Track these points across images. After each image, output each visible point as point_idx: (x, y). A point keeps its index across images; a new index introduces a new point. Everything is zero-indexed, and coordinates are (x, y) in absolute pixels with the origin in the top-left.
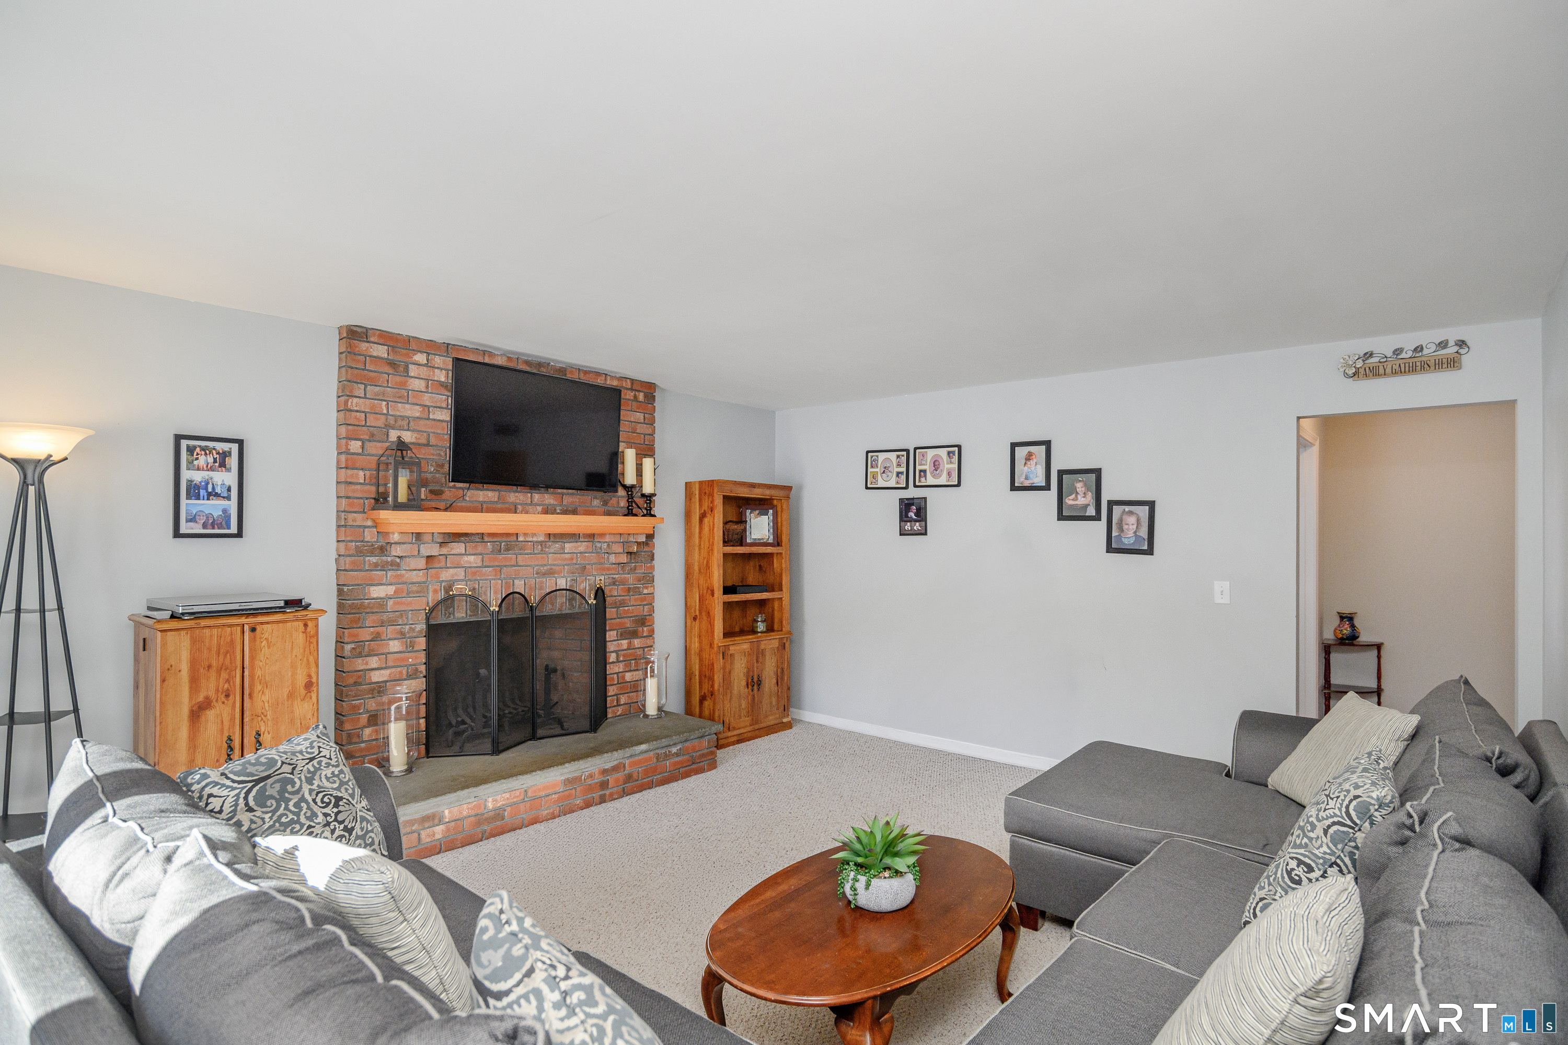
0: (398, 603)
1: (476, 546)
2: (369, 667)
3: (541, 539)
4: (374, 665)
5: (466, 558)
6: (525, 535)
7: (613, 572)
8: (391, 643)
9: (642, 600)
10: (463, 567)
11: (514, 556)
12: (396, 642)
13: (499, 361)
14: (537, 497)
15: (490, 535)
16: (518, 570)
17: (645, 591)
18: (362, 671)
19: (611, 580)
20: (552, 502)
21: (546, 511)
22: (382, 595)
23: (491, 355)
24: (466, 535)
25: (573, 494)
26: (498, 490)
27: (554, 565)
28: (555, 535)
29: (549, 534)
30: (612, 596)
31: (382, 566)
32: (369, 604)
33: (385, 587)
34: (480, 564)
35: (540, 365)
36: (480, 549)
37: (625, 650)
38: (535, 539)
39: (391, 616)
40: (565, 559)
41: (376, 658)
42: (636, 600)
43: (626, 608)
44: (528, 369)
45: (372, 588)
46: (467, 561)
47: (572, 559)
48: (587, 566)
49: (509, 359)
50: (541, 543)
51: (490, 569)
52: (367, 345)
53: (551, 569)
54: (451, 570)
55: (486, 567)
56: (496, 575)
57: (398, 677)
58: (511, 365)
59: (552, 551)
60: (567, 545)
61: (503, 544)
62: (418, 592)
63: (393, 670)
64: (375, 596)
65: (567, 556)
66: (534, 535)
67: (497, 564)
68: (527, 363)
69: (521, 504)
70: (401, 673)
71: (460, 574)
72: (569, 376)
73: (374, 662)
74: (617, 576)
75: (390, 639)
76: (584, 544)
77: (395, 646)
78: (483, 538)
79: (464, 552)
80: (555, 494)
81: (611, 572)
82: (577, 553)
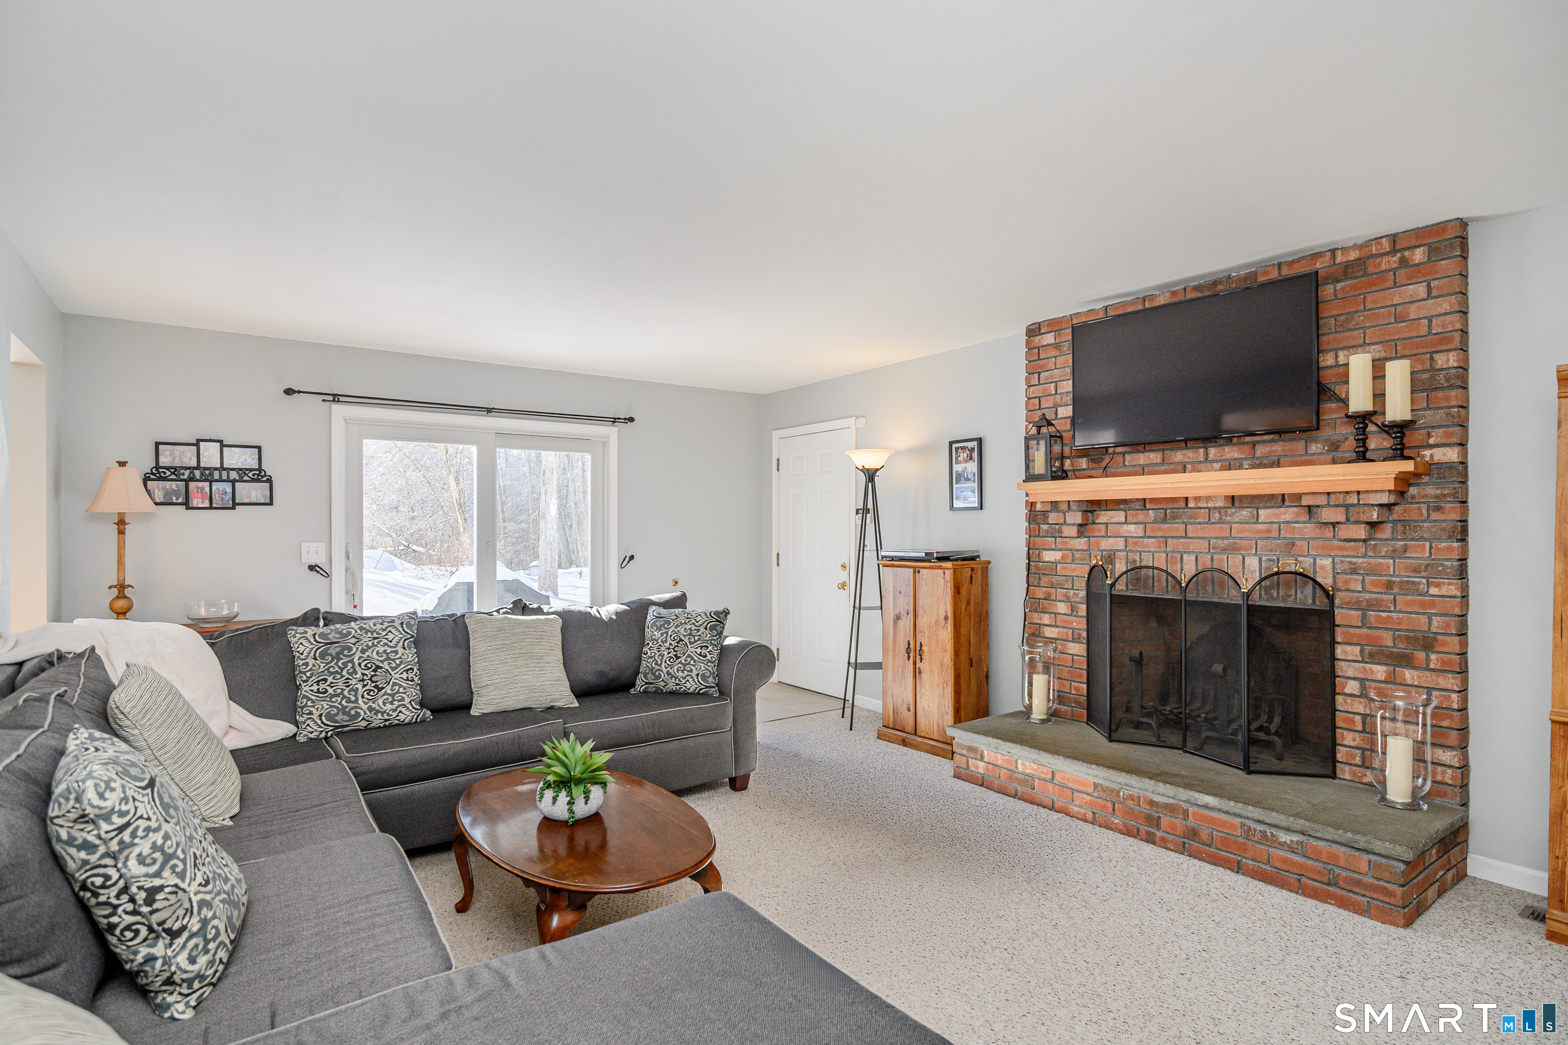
0: (1064, 568)
1: (1136, 515)
2: (1042, 622)
3: (1220, 504)
4: (1047, 622)
5: (1125, 527)
6: (1197, 499)
7: (1352, 553)
8: (1059, 604)
9: (1423, 604)
10: (1121, 537)
11: (1182, 526)
12: (1062, 604)
13: (1161, 301)
14: (1213, 452)
15: (1153, 500)
16: (1188, 543)
17: (1433, 591)
18: (1037, 624)
19: (1346, 566)
20: (1236, 455)
21: (1228, 466)
22: (1052, 560)
23: (1152, 297)
24: (1125, 501)
25: (1272, 441)
26: (1163, 450)
27: (1241, 538)
28: (1242, 498)
29: (1233, 497)
30: (1348, 590)
31: (1052, 534)
32: (1043, 566)
33: (1054, 552)
34: (1142, 534)
35: (1215, 283)
36: (1141, 516)
37: (1381, 682)
38: (1210, 505)
39: (1059, 579)
40: (1258, 531)
41: (1047, 616)
42: (1407, 603)
43: (1384, 614)
44: (1199, 295)
45: (1045, 552)
46: (1127, 531)
47: (1269, 531)
48: (1298, 543)
49: (1174, 293)
50: (1219, 509)
51: (1153, 540)
52: (1039, 337)
53: (1235, 543)
54: (1111, 539)
55: (1149, 537)
56: (1159, 547)
57: (1064, 637)
58: (1180, 298)
59: (1237, 520)
60: (1262, 512)
61: (1168, 511)
62: (1081, 559)
63: (1061, 629)
64: (1047, 560)
65: (1260, 527)
66: (1209, 498)
67: (1160, 534)
68: (1197, 288)
69: (1190, 463)
70: (1067, 634)
71: (1120, 544)
72: (1261, 279)
73: (1046, 619)
74: (1360, 560)
75: (1059, 601)
76: (1291, 510)
77: (1062, 608)
78: (1145, 506)
79: (1123, 520)
80: (1244, 443)
81: (1346, 553)
82: (1279, 523)
